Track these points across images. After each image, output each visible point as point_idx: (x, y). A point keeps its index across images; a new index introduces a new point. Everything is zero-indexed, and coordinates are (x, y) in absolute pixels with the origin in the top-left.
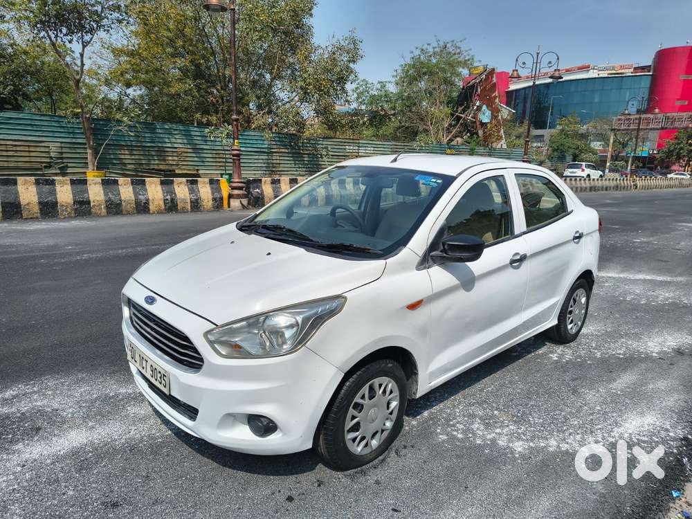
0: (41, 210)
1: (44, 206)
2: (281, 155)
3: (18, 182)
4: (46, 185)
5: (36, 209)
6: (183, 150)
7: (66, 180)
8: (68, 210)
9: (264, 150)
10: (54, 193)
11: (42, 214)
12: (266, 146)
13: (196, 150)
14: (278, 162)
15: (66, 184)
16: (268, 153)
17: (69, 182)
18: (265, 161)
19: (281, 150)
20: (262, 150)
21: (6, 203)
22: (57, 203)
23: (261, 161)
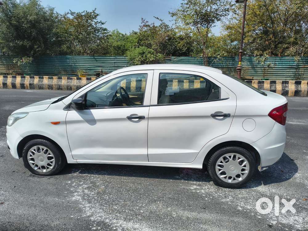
2: (305, 69)
6: (247, 68)
9: (294, 67)
12: (295, 64)
13: (253, 68)
14: (303, 73)
16: (297, 68)
18: (293, 73)
19: (306, 67)
20: (292, 67)
23: (292, 73)
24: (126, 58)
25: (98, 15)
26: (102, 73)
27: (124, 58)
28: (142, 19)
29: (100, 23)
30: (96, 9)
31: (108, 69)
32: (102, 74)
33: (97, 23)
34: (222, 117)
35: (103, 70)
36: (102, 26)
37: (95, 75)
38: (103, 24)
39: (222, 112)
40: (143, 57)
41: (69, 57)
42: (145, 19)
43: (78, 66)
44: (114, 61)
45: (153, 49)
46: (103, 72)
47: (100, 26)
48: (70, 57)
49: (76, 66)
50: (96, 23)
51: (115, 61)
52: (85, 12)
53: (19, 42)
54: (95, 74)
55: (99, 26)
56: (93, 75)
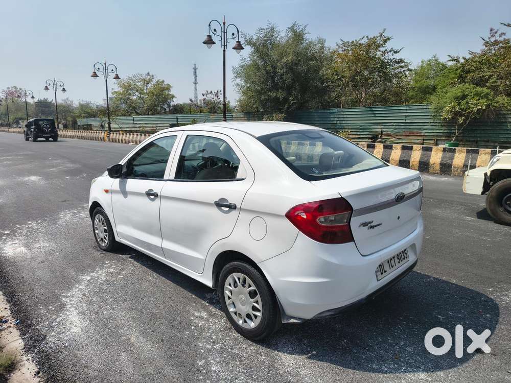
0: (441, 168)
1: (442, 166)
3: (433, 149)
4: (450, 152)
5: (438, 167)
7: (464, 150)
8: (459, 171)
10: (452, 158)
11: (441, 171)
15: (463, 152)
17: (465, 151)
21: (421, 162)
22: (451, 165)
24: (429, 107)
25: (389, 39)
26: (382, 135)
27: (425, 107)
28: (491, 30)
29: (390, 51)
30: (385, 30)
31: (394, 127)
32: (381, 137)
33: (386, 52)
34: (227, 209)
35: (384, 130)
36: (394, 57)
37: (369, 138)
38: (396, 52)
39: (227, 201)
40: (459, 104)
41: (334, 111)
42: (498, 30)
43: (344, 125)
44: (405, 114)
45: (488, 88)
46: (384, 133)
47: (392, 57)
48: (336, 110)
49: (342, 125)
50: (384, 53)
51: (407, 114)
52: (365, 38)
53: (271, 94)
54: (370, 136)
55: (390, 56)
56: (367, 138)
